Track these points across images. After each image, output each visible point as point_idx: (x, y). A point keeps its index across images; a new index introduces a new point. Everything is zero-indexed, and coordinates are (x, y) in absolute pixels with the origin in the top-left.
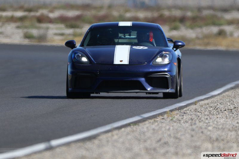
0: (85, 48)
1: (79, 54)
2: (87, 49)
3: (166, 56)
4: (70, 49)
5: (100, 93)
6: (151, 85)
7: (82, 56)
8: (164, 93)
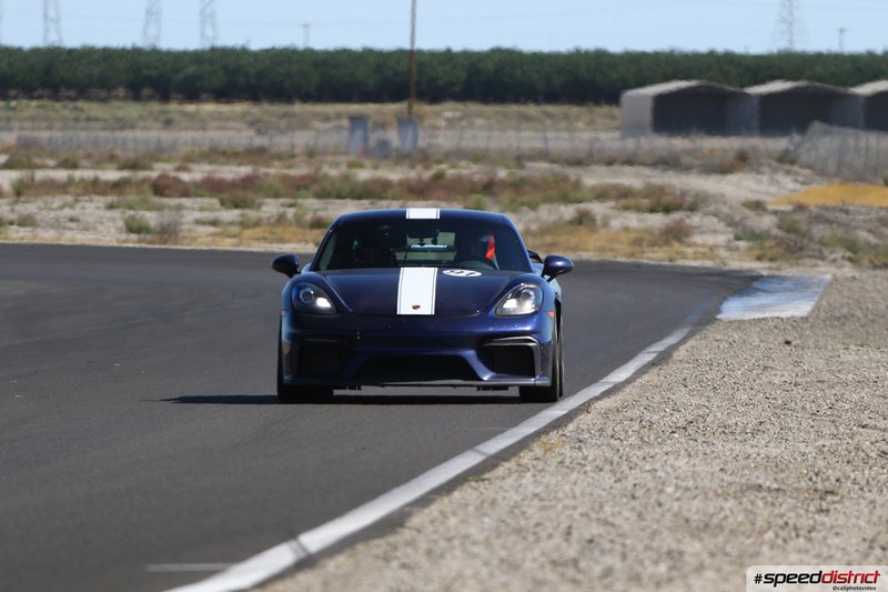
0: (324, 276)
1: (308, 289)
2: (330, 278)
3: (528, 296)
4: (284, 276)
5: (363, 387)
6: (491, 367)
7: (317, 295)
8: (523, 388)
